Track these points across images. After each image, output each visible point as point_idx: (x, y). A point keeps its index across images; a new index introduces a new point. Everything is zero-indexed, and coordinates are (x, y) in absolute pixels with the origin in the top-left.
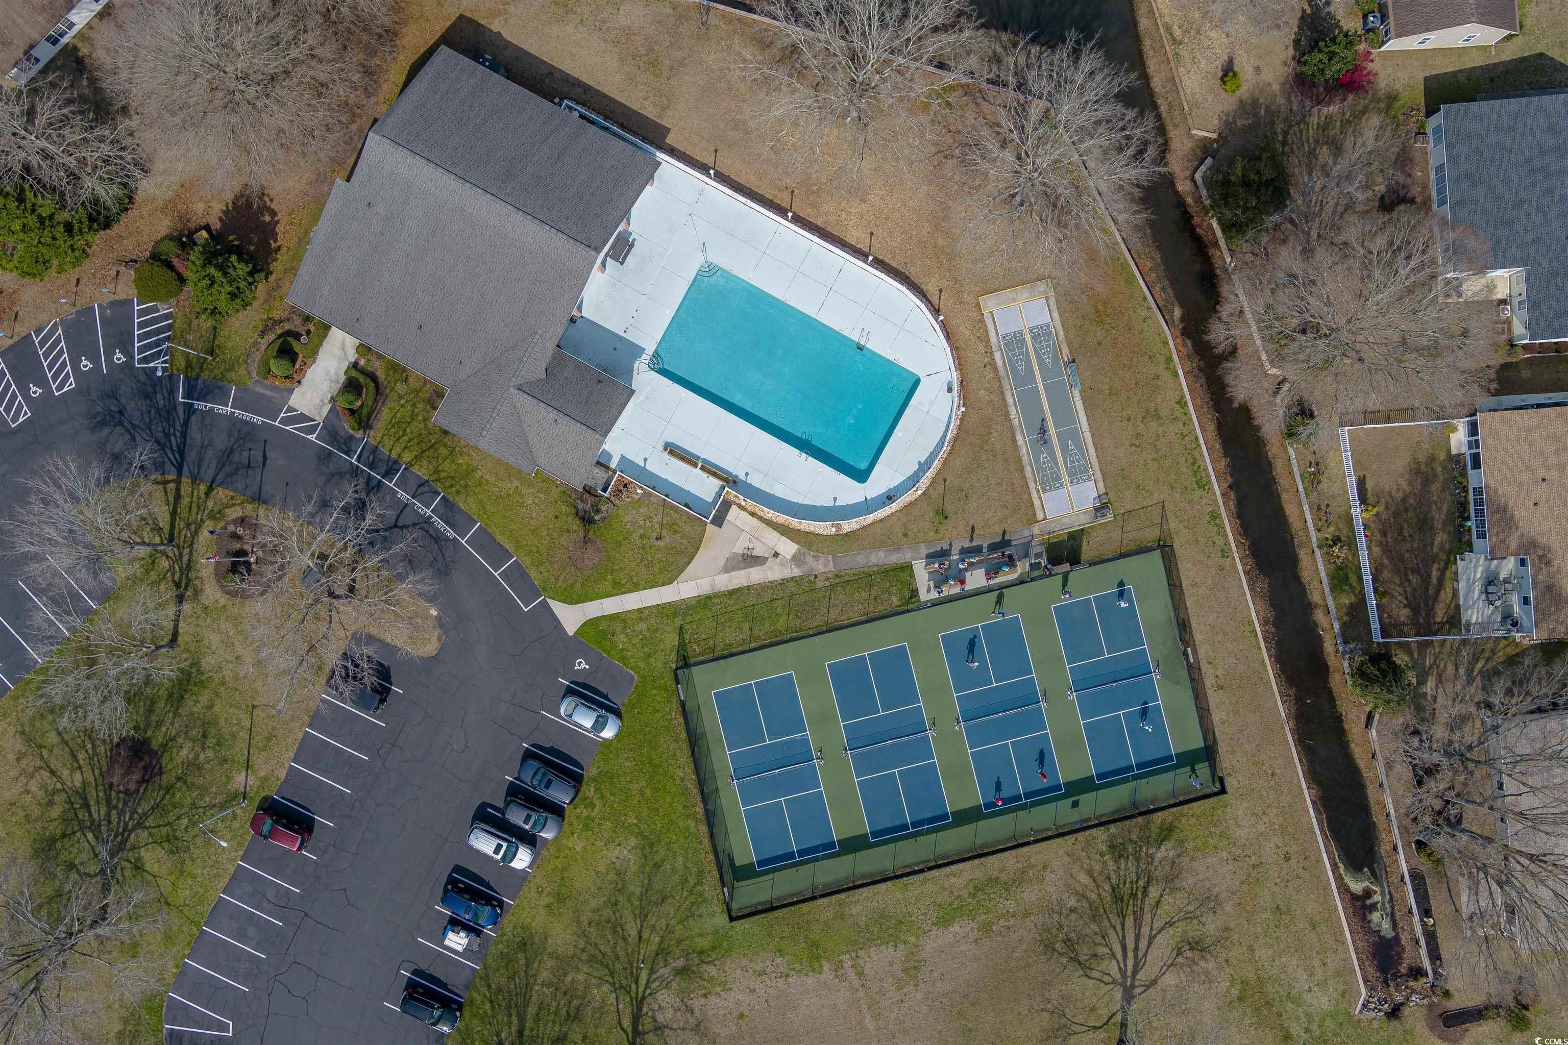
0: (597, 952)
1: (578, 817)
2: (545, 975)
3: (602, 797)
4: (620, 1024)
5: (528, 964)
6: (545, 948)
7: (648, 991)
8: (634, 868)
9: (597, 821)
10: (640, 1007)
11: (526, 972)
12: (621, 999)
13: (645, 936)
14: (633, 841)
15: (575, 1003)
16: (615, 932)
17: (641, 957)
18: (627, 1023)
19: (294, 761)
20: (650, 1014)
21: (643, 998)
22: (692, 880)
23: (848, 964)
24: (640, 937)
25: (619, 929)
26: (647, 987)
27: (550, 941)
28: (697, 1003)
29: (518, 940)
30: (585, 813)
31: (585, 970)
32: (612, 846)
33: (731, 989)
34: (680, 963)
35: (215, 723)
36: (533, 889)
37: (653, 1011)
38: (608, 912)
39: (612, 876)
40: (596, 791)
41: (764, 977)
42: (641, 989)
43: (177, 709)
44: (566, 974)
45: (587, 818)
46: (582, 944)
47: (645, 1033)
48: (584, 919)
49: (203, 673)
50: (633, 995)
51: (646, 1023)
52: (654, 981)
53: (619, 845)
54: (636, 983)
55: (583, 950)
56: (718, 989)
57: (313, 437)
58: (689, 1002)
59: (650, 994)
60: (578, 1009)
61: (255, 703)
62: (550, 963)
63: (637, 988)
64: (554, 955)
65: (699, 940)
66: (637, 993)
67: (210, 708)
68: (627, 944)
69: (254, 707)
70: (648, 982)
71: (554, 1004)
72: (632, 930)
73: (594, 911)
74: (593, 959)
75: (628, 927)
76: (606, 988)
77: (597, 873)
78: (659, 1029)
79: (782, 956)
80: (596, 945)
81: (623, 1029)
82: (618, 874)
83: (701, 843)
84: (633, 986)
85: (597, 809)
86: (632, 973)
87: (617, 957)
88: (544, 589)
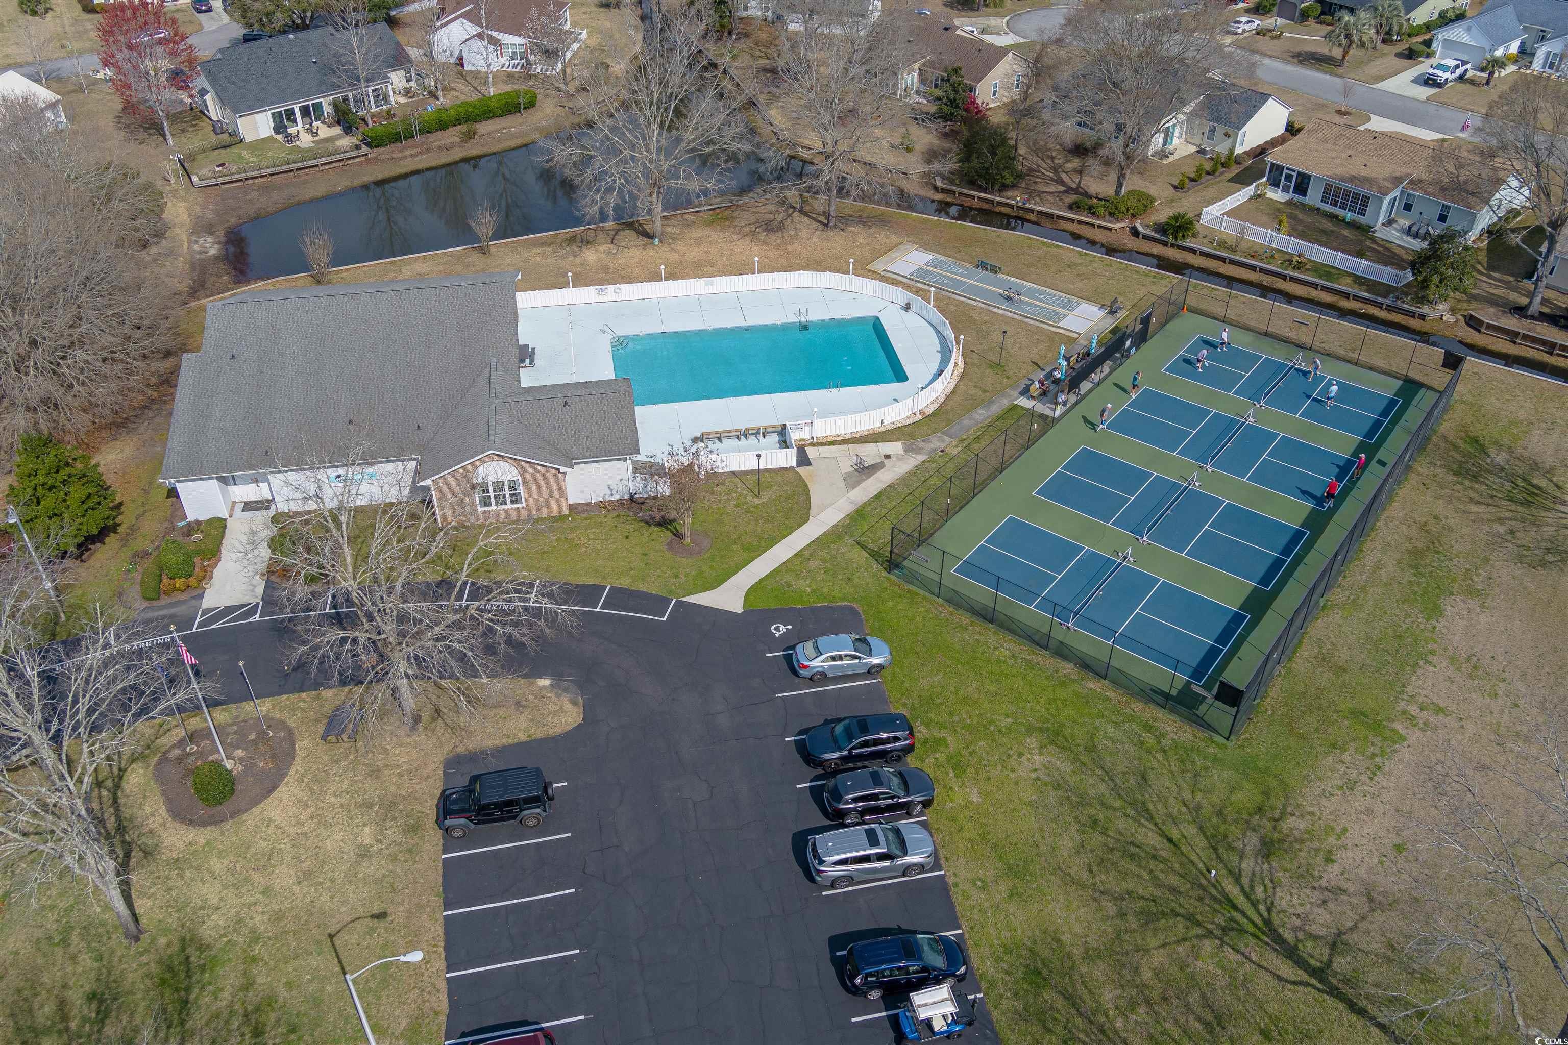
0: (1141, 904)
1: (938, 765)
2: (1108, 996)
3: (942, 726)
4: (1280, 978)
5: (1071, 999)
6: (1069, 956)
7: (1262, 908)
8: (1066, 767)
9: (965, 752)
10: (1279, 939)
11: (1080, 1014)
12: (1241, 946)
13: (1175, 834)
14: (1032, 742)
15: (1194, 999)
16: (1132, 856)
17: (1201, 866)
18: (1287, 969)
19: (449, 969)
20: (1301, 936)
21: (1268, 922)
22: (1150, 740)
23: (1413, 709)
24: (1170, 840)
25: (1134, 850)
26: (1254, 904)
27: (1066, 938)
28: (1332, 874)
29: (1020, 975)
30: (941, 757)
31: (1154, 943)
32: (1013, 762)
33: (1345, 830)
34: (1253, 841)
35: (270, 1001)
36: (972, 892)
37: (1300, 928)
38: (1096, 840)
39: (1052, 796)
40: (928, 725)
41: (1358, 788)
42: (1251, 912)
43: (182, 1023)
44: (1137, 970)
45: (949, 759)
46: (1111, 908)
47: (1329, 963)
48: (1077, 869)
49: (209, 947)
50: (1251, 929)
51: (1316, 953)
52: (1252, 887)
53: (1020, 755)
54: (1235, 907)
55: (1122, 915)
56: (1332, 840)
57: (257, 617)
58: (1324, 883)
59: (1269, 910)
60: (1207, 1004)
61: (332, 930)
62: (1099, 971)
63: (1244, 914)
64: (1090, 955)
65: (1238, 797)
66: (1255, 925)
67: (248, 986)
68: (1165, 861)
69: (331, 936)
70: (1247, 896)
71: (1168, 1025)
72: (1151, 839)
73: (1078, 853)
74: (1149, 918)
75: (1139, 839)
76: (1208, 946)
77: (1030, 804)
78: (1336, 944)
79: (1343, 750)
80: (1129, 893)
81: (1295, 983)
82: (1058, 787)
83: (1108, 699)
84: (1237, 916)
85: (950, 739)
86: (1214, 898)
87: (1173, 890)
88: (670, 592)
